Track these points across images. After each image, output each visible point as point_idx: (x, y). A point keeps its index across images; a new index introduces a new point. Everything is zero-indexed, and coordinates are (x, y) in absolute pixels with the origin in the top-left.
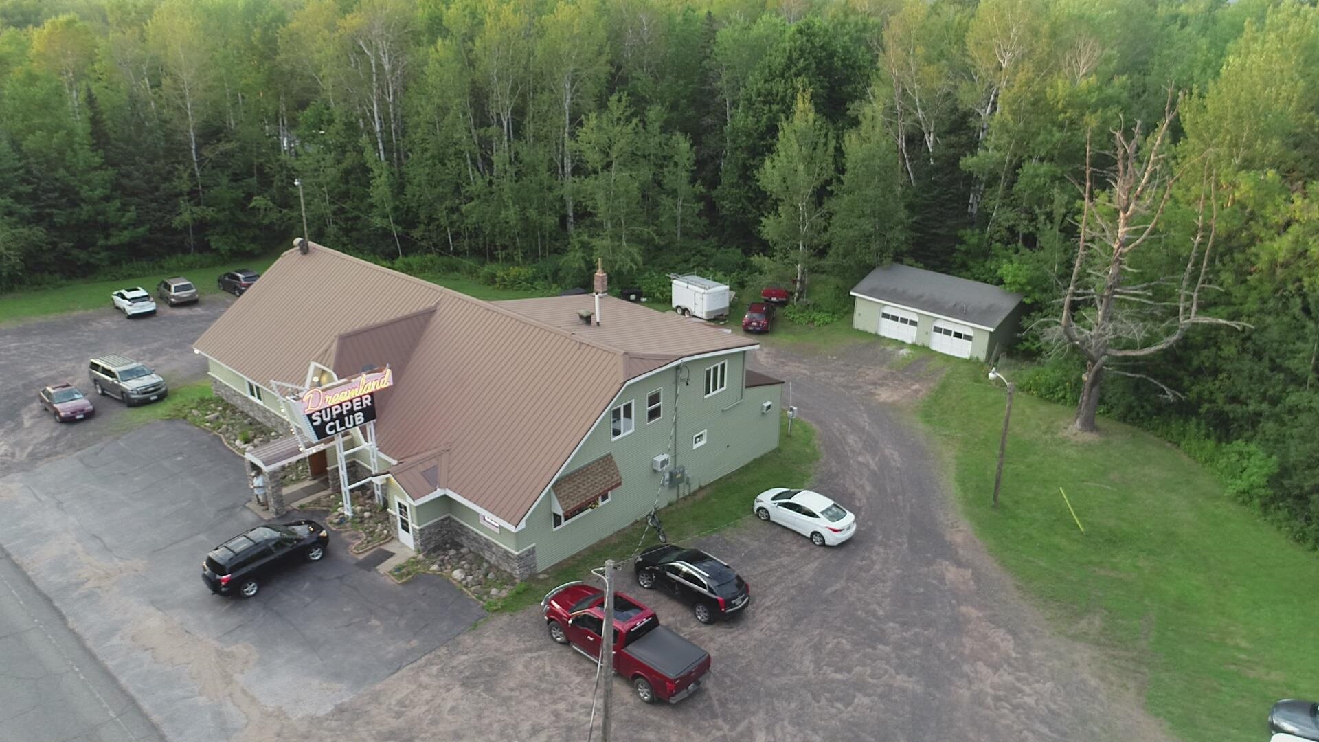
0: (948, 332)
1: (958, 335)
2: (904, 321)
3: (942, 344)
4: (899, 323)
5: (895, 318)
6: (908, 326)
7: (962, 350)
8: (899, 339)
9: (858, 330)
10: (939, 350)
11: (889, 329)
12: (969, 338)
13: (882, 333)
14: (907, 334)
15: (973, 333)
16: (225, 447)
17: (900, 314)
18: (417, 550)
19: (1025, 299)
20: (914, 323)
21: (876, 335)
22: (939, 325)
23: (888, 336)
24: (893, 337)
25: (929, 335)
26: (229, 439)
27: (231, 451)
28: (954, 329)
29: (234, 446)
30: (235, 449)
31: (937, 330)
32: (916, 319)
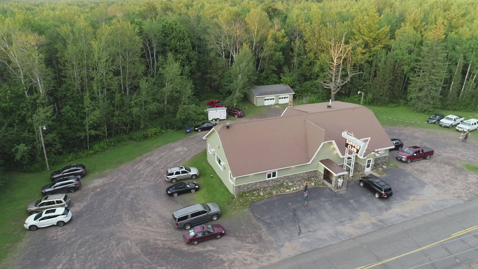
0: (282, 98)
1: (285, 98)
2: (271, 99)
3: (281, 102)
4: (269, 100)
6: (272, 100)
7: (286, 101)
8: (270, 104)
9: (259, 106)
10: (281, 103)
11: (267, 103)
12: (288, 97)
13: (265, 105)
14: (272, 102)
15: (288, 96)
16: (287, 194)
17: (269, 98)
18: (372, 170)
19: (291, 85)
20: (274, 99)
21: (264, 106)
22: (280, 97)
23: (267, 105)
24: (268, 105)
25: (278, 100)
26: (282, 193)
27: (292, 193)
28: (284, 97)
29: (289, 192)
30: (291, 192)
31: (280, 98)
32: (274, 97)
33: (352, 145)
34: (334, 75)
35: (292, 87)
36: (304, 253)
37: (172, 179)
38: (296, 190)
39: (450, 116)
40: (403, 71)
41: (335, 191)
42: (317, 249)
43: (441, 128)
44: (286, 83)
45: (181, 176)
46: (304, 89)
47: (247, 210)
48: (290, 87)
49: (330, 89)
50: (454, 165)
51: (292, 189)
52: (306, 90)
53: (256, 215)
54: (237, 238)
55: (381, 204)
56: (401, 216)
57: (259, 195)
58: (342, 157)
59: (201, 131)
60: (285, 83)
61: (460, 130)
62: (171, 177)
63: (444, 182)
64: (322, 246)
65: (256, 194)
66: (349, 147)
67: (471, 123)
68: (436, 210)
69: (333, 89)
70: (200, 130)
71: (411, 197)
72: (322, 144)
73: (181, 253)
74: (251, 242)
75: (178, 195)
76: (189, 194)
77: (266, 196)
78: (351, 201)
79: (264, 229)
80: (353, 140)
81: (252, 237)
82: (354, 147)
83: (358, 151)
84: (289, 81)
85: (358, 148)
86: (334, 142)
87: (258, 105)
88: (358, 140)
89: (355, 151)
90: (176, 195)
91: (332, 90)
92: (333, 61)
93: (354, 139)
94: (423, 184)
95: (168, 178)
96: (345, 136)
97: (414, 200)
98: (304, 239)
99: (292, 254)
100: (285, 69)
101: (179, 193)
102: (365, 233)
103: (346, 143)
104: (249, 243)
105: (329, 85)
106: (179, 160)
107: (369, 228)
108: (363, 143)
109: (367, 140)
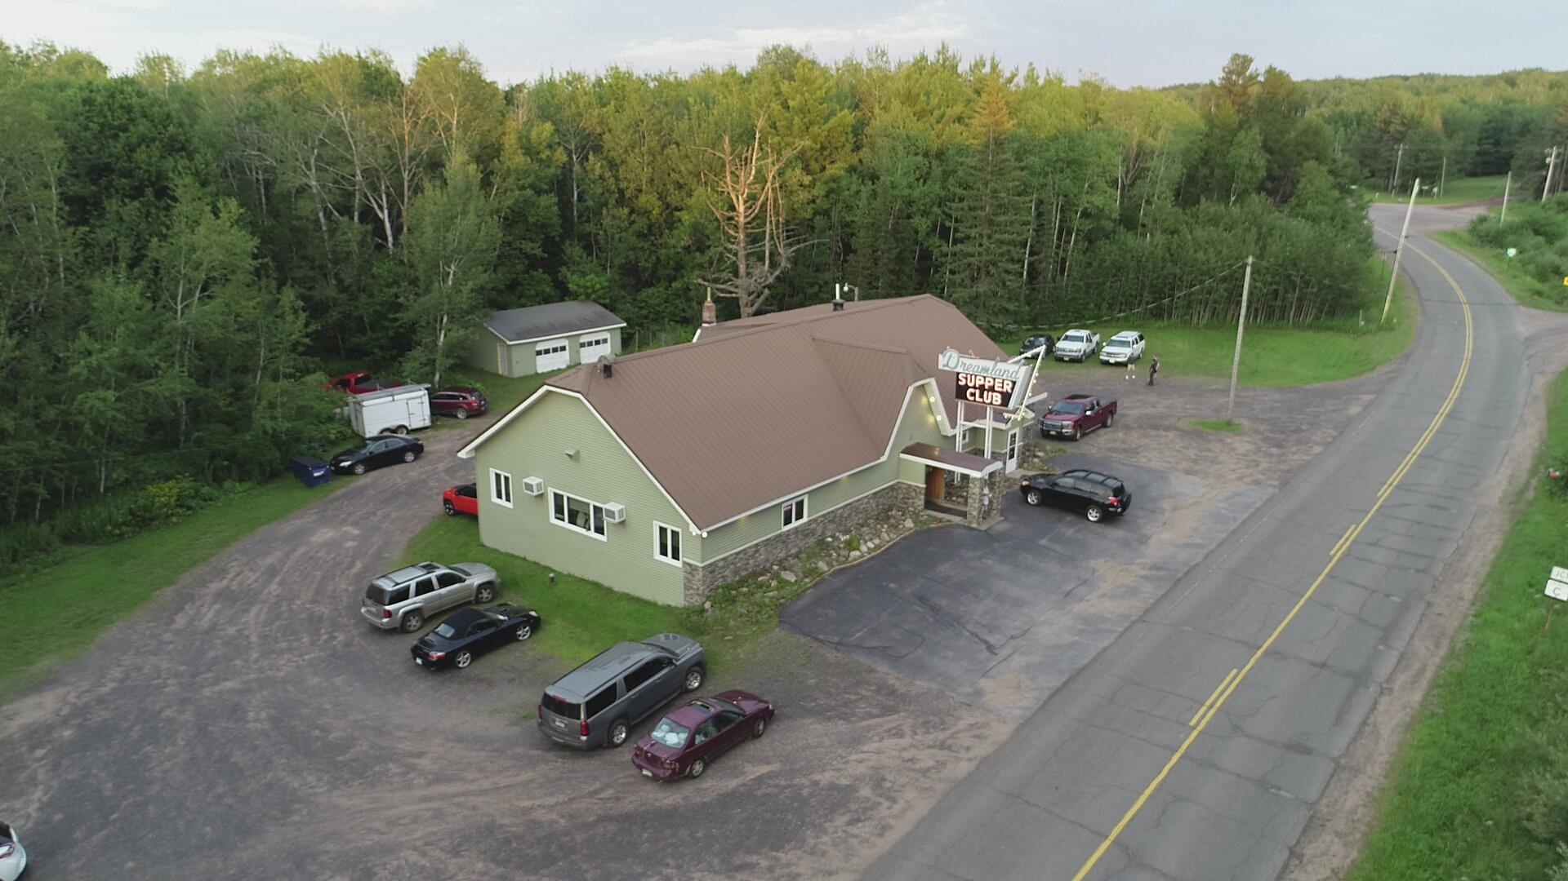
0: (590, 344)
1: (597, 342)
2: (555, 350)
3: (589, 356)
4: (551, 355)
5: (547, 352)
6: (559, 353)
7: (604, 353)
8: (555, 368)
9: (521, 377)
10: (588, 362)
11: (544, 364)
12: (605, 341)
13: (539, 371)
14: (560, 361)
15: (607, 335)
16: (859, 564)
17: (550, 345)
18: (1020, 466)
19: (602, 301)
20: (563, 349)
21: (537, 374)
22: (584, 339)
23: (545, 370)
24: (550, 369)
25: (578, 352)
26: (844, 563)
27: (868, 560)
28: (593, 338)
29: (861, 557)
30: (868, 556)
31: (583, 345)
32: (565, 343)
33: (982, 388)
34: (742, 253)
35: (611, 308)
36: (1056, 692)
37: (406, 614)
38: (877, 547)
39: (1071, 333)
40: (917, 232)
41: (984, 528)
42: (1079, 672)
43: (1065, 365)
44: (588, 297)
45: (440, 596)
46: (644, 312)
47: (778, 633)
48: (600, 309)
49: (737, 299)
50: (1176, 429)
51: (864, 548)
52: (652, 316)
53: (821, 637)
54: (822, 714)
55: (1115, 533)
56: (1187, 545)
57: (783, 583)
58: (950, 432)
59: (366, 471)
60: (583, 297)
61: (1112, 361)
62: (402, 607)
63: (1195, 461)
64: (1086, 661)
65: (774, 583)
66: (973, 395)
67: (1130, 339)
68: (1245, 516)
69: (744, 299)
70: (360, 469)
71: (1166, 505)
72: (911, 389)
73: (665, 818)
74: (875, 711)
75: (474, 659)
76: (513, 646)
77: (807, 580)
78: (1044, 542)
79: (882, 668)
80: (987, 370)
81: (863, 698)
82: (992, 389)
83: (1006, 397)
84: (598, 286)
85: (1007, 388)
86: (933, 381)
87: (519, 371)
88: (1000, 365)
89: (997, 399)
90: (464, 660)
91: (742, 303)
92: (732, 208)
93: (989, 364)
94: (1162, 476)
95: (389, 614)
96: (952, 364)
97: (1175, 509)
98: (1018, 661)
99: (1028, 700)
100: (574, 250)
101: (479, 651)
102: (1152, 601)
103: (958, 386)
104: (871, 716)
105: (732, 289)
106: (359, 565)
107: (1149, 592)
108: (1024, 369)
109: (1035, 357)
